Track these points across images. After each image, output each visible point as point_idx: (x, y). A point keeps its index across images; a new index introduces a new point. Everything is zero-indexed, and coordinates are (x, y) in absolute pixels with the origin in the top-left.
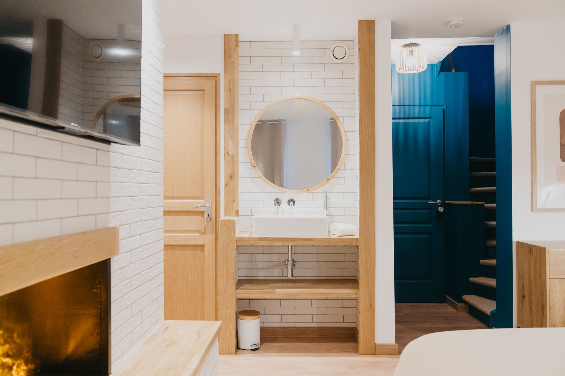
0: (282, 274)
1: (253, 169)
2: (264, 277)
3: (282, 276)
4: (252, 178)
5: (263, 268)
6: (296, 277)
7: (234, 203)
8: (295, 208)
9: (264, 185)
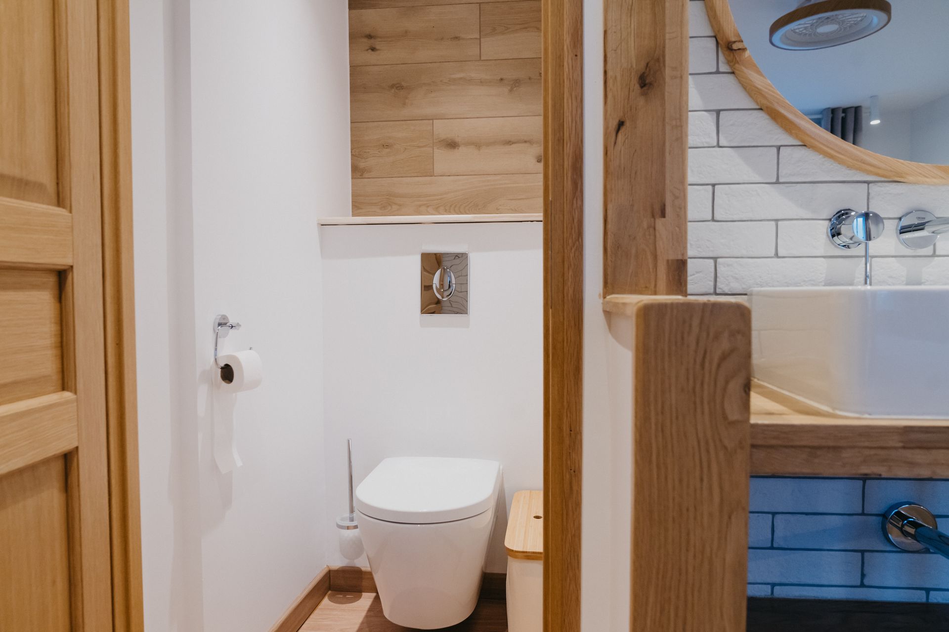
0: (863, 575)
1: (723, 68)
2: (773, 585)
3: (862, 585)
4: (718, 112)
5: (769, 545)
6: (932, 594)
7: (660, 222)
8: (934, 255)
9: (779, 148)
